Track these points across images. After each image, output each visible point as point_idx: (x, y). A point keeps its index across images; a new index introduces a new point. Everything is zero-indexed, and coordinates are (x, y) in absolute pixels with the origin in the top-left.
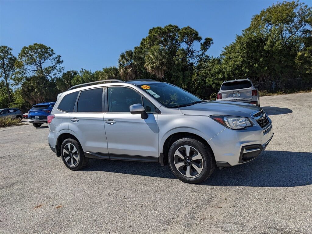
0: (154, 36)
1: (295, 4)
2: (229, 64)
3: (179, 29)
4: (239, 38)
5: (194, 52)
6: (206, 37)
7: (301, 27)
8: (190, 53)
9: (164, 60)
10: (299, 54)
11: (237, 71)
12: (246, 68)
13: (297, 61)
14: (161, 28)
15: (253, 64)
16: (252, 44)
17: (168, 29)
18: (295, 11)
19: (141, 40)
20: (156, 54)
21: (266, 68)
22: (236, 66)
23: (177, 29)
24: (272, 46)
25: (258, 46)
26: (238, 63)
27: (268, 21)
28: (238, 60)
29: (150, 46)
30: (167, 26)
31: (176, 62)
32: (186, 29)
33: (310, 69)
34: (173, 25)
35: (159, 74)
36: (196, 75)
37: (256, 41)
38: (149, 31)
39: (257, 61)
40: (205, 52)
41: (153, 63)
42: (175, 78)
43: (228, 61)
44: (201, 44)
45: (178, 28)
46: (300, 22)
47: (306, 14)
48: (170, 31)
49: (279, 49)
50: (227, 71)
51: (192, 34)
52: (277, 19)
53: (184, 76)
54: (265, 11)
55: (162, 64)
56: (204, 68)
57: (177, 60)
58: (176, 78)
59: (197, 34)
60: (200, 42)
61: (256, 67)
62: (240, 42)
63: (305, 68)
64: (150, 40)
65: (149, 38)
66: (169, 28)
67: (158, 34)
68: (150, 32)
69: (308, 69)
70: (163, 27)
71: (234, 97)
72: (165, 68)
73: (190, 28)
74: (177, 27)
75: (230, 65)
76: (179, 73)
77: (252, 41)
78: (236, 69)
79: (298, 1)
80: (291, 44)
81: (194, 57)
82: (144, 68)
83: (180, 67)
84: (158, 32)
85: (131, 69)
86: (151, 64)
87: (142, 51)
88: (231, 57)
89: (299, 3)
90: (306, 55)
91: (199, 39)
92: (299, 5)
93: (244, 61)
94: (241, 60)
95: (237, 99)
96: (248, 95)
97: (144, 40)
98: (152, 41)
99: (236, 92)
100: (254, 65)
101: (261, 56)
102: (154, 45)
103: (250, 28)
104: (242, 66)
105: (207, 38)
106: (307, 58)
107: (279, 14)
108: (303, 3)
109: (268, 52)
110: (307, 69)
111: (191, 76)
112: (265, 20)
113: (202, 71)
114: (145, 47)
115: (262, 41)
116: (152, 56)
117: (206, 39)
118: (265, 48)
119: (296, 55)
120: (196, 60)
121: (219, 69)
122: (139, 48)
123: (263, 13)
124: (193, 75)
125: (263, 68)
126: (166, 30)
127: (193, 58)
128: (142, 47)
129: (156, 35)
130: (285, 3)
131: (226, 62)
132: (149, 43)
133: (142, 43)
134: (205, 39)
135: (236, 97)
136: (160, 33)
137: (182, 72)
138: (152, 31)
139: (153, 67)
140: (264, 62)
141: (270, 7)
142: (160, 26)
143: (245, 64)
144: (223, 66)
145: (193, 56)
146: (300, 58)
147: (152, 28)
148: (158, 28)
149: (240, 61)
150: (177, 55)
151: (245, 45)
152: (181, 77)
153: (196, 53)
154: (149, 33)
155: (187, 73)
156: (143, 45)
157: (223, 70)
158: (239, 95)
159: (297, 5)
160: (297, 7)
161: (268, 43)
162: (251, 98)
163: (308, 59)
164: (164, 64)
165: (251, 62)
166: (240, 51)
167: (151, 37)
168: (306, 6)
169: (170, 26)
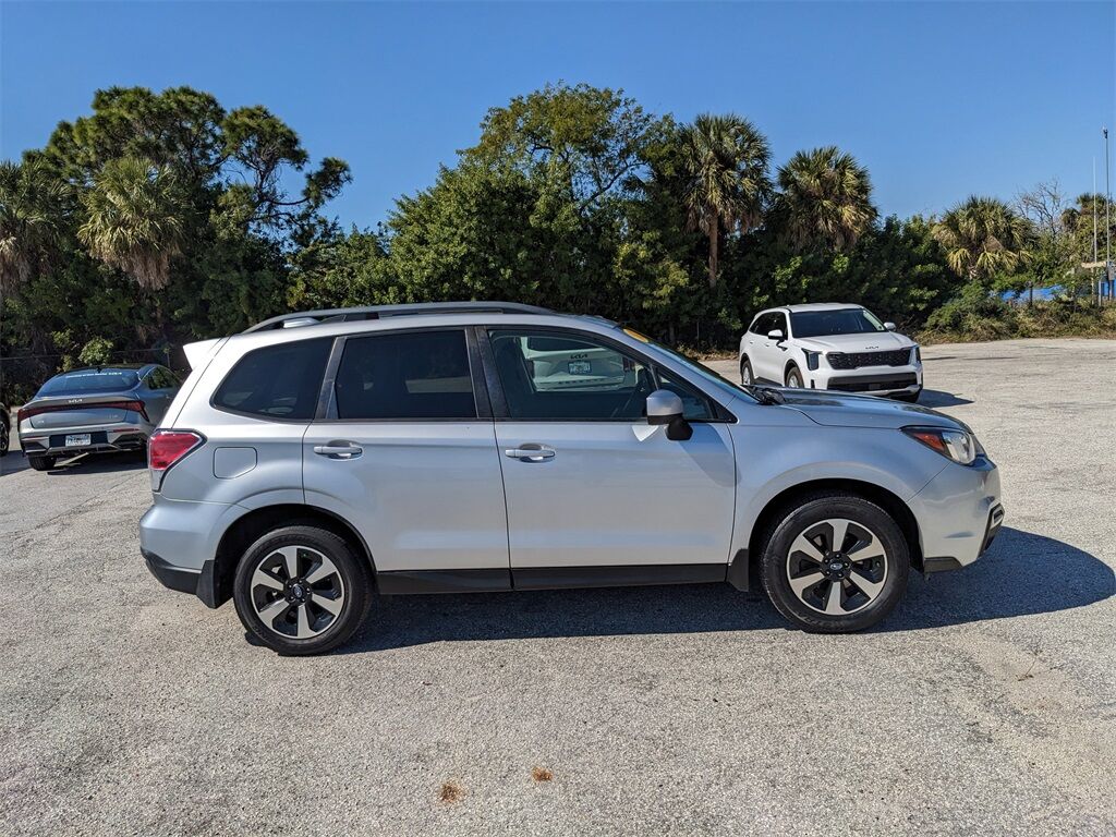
0: (122, 119)
1: (613, 98)
2: (419, 260)
3: (222, 111)
4: (448, 175)
5: (282, 201)
6: (325, 156)
7: (625, 169)
8: (267, 203)
9: (171, 220)
10: (625, 249)
11: (447, 285)
12: (473, 278)
13: (618, 269)
14: (149, 94)
15: (497, 269)
16: (493, 204)
17: (180, 103)
18: (614, 119)
19: (54, 128)
20: (135, 193)
21: (536, 285)
22: (442, 270)
23: (212, 107)
24: (551, 217)
25: (511, 211)
26: (451, 259)
27: (535, 135)
28: (451, 249)
29: (104, 154)
30: (174, 92)
31: (223, 234)
32: (254, 114)
33: (651, 295)
34: (198, 90)
35: (146, 270)
36: (301, 287)
37: (503, 195)
38: (92, 98)
39: (508, 258)
40: (317, 206)
41: (125, 224)
42: (214, 291)
43: (416, 249)
44: (309, 176)
45: (216, 105)
46: (625, 154)
47: (641, 133)
48: (187, 111)
49: (571, 228)
50: (412, 283)
51: (274, 135)
52: (566, 136)
53: (254, 288)
54: (525, 101)
55: (165, 234)
56: (326, 264)
57: (225, 224)
58: (219, 294)
59: (290, 141)
60: (299, 167)
61: (507, 276)
62: (455, 191)
63: (638, 293)
64: (102, 134)
65: (99, 124)
66: (183, 98)
67: (142, 116)
68: (102, 100)
69: (645, 295)
70: (158, 93)
71: (573, 374)
72: (176, 252)
73: (265, 113)
74: (211, 101)
75: (423, 263)
76: (236, 274)
77: (493, 193)
78: (444, 278)
79: (620, 92)
80: (600, 216)
81: (281, 221)
82: (76, 243)
83: (239, 255)
84: (142, 109)
85: (13, 242)
86: (114, 230)
87: (58, 175)
88: (427, 237)
89: (622, 97)
90: (642, 254)
91: (298, 158)
92: (622, 103)
93: (470, 253)
94: (462, 249)
95: (581, 381)
96: (614, 369)
97: (66, 127)
98: (112, 137)
99: (578, 358)
100: (502, 270)
101: (520, 244)
102: (118, 154)
103: (483, 148)
104: (461, 272)
105: (330, 158)
106: (643, 263)
107: (571, 122)
108: (633, 101)
109: (539, 234)
110: (643, 297)
111: (282, 290)
112: (529, 132)
113: (323, 274)
114: (73, 160)
115: (521, 196)
116: (118, 201)
117: (327, 163)
118: (533, 220)
119: (614, 252)
120: (286, 233)
121: (386, 274)
122: (45, 160)
123: (518, 107)
124: (291, 288)
125: (526, 281)
126: (174, 105)
127: (277, 224)
128: (58, 153)
129: (129, 117)
130: (583, 90)
131: (409, 250)
132: (99, 143)
133: (56, 140)
134: (322, 160)
135: (578, 374)
136: (151, 112)
137: (245, 273)
138: (106, 98)
139: (121, 245)
140: (530, 264)
141: (538, 92)
142: (146, 87)
143: (472, 264)
144: (400, 266)
145: (277, 216)
146: (625, 264)
147: (106, 88)
148: (140, 92)
149: (456, 253)
150: (223, 208)
151: (473, 202)
152: (244, 290)
153: (289, 209)
154: (97, 106)
155: (266, 275)
156: (63, 150)
157: (397, 277)
158: (586, 367)
159: (617, 103)
160: (617, 109)
161: (540, 205)
162: (621, 379)
163: (645, 266)
164: (171, 234)
165: (491, 259)
166: (456, 221)
167: (109, 122)
168: (638, 110)
169: (186, 91)
